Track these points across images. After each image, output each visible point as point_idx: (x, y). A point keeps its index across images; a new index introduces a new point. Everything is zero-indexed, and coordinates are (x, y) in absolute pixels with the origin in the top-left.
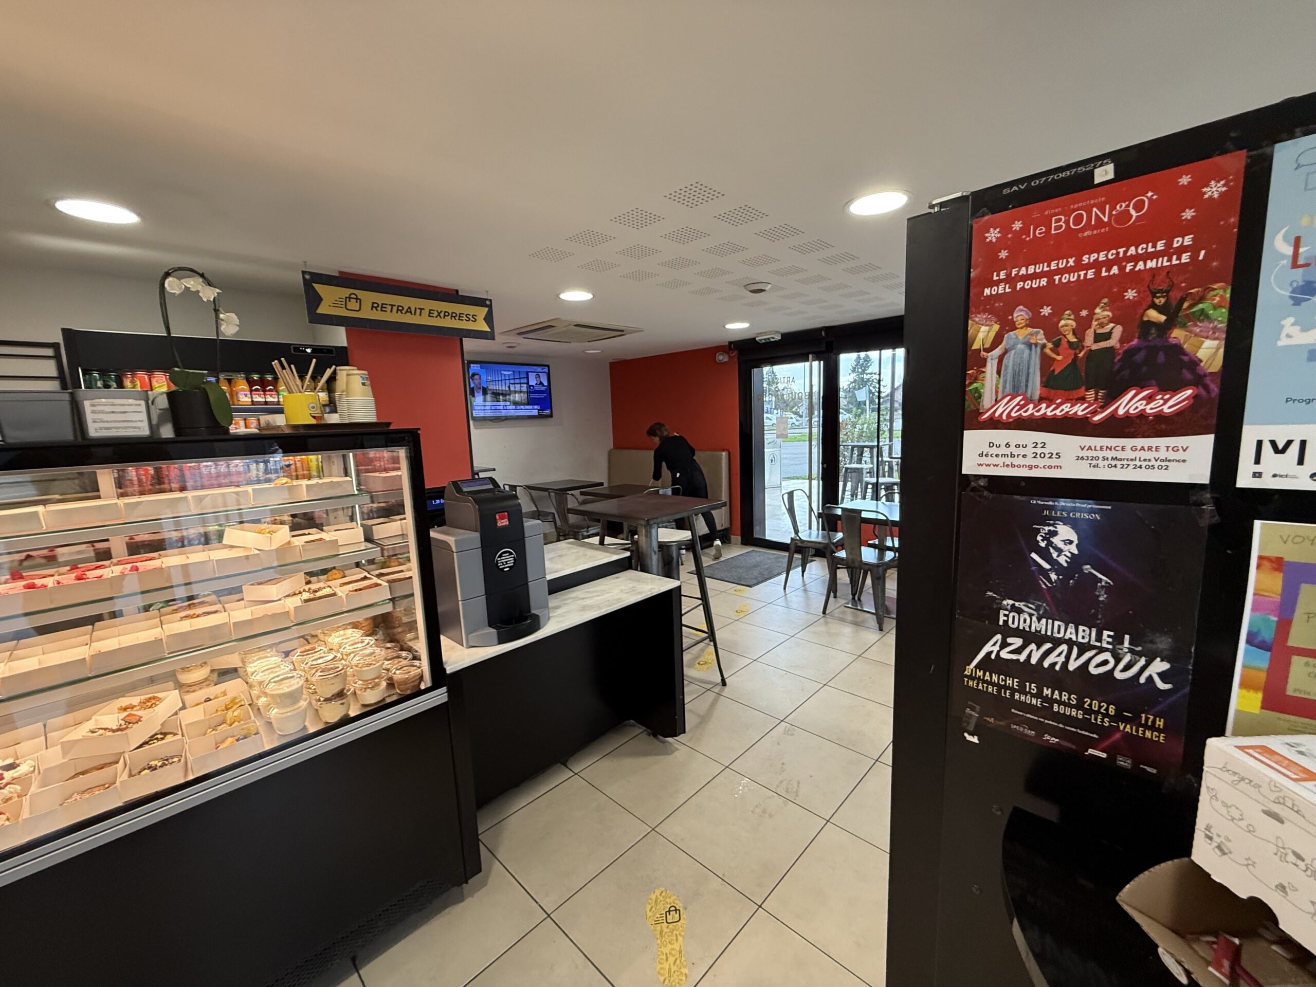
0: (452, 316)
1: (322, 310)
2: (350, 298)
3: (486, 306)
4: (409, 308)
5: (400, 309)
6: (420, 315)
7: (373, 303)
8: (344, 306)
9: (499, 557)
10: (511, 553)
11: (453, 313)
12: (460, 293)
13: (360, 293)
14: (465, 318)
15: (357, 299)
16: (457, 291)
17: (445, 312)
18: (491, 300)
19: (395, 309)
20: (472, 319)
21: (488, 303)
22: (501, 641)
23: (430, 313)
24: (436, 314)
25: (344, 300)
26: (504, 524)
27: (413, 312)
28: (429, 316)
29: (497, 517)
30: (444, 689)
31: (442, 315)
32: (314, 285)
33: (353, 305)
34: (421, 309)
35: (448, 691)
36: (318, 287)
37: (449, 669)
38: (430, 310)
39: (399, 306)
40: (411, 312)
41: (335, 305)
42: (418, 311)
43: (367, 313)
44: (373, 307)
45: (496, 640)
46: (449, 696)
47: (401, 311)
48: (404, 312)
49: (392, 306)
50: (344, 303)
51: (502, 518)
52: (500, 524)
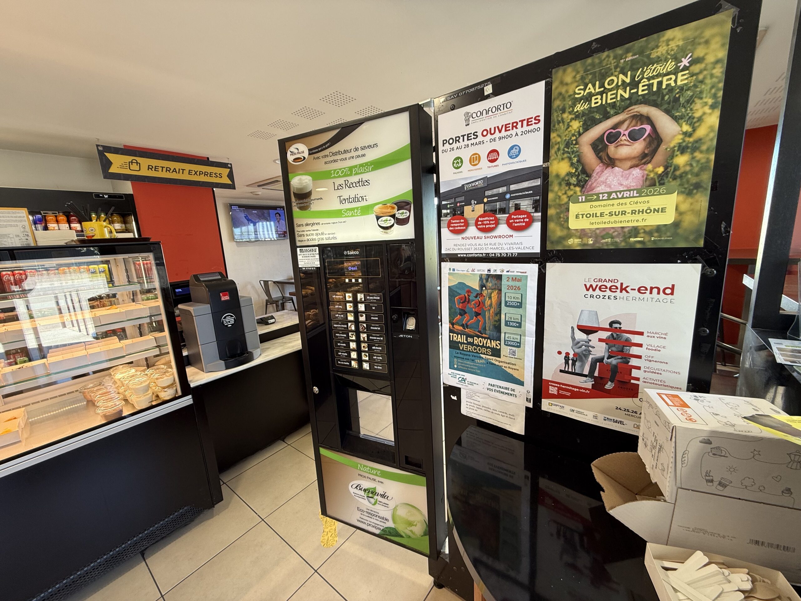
1: (112, 170)
2: (132, 162)
3: (229, 168)
4: (175, 169)
5: (168, 170)
6: (183, 173)
7: (149, 166)
8: (128, 168)
9: (223, 319)
10: (232, 316)
11: (205, 172)
12: (210, 160)
13: (139, 159)
14: (214, 175)
15: (137, 163)
16: (208, 158)
17: (200, 172)
18: (231, 164)
20: (219, 176)
22: (227, 368)
24: (194, 173)
25: (128, 164)
26: (226, 299)
28: (189, 174)
29: (221, 295)
30: (190, 396)
32: (105, 154)
33: (134, 167)
35: (193, 398)
36: (109, 156)
37: (192, 385)
38: (189, 170)
40: (176, 172)
41: (122, 167)
42: (181, 171)
43: (145, 172)
45: (224, 367)
46: (194, 401)
48: (171, 171)
49: (163, 167)
50: (128, 166)
51: (224, 295)
52: (223, 299)
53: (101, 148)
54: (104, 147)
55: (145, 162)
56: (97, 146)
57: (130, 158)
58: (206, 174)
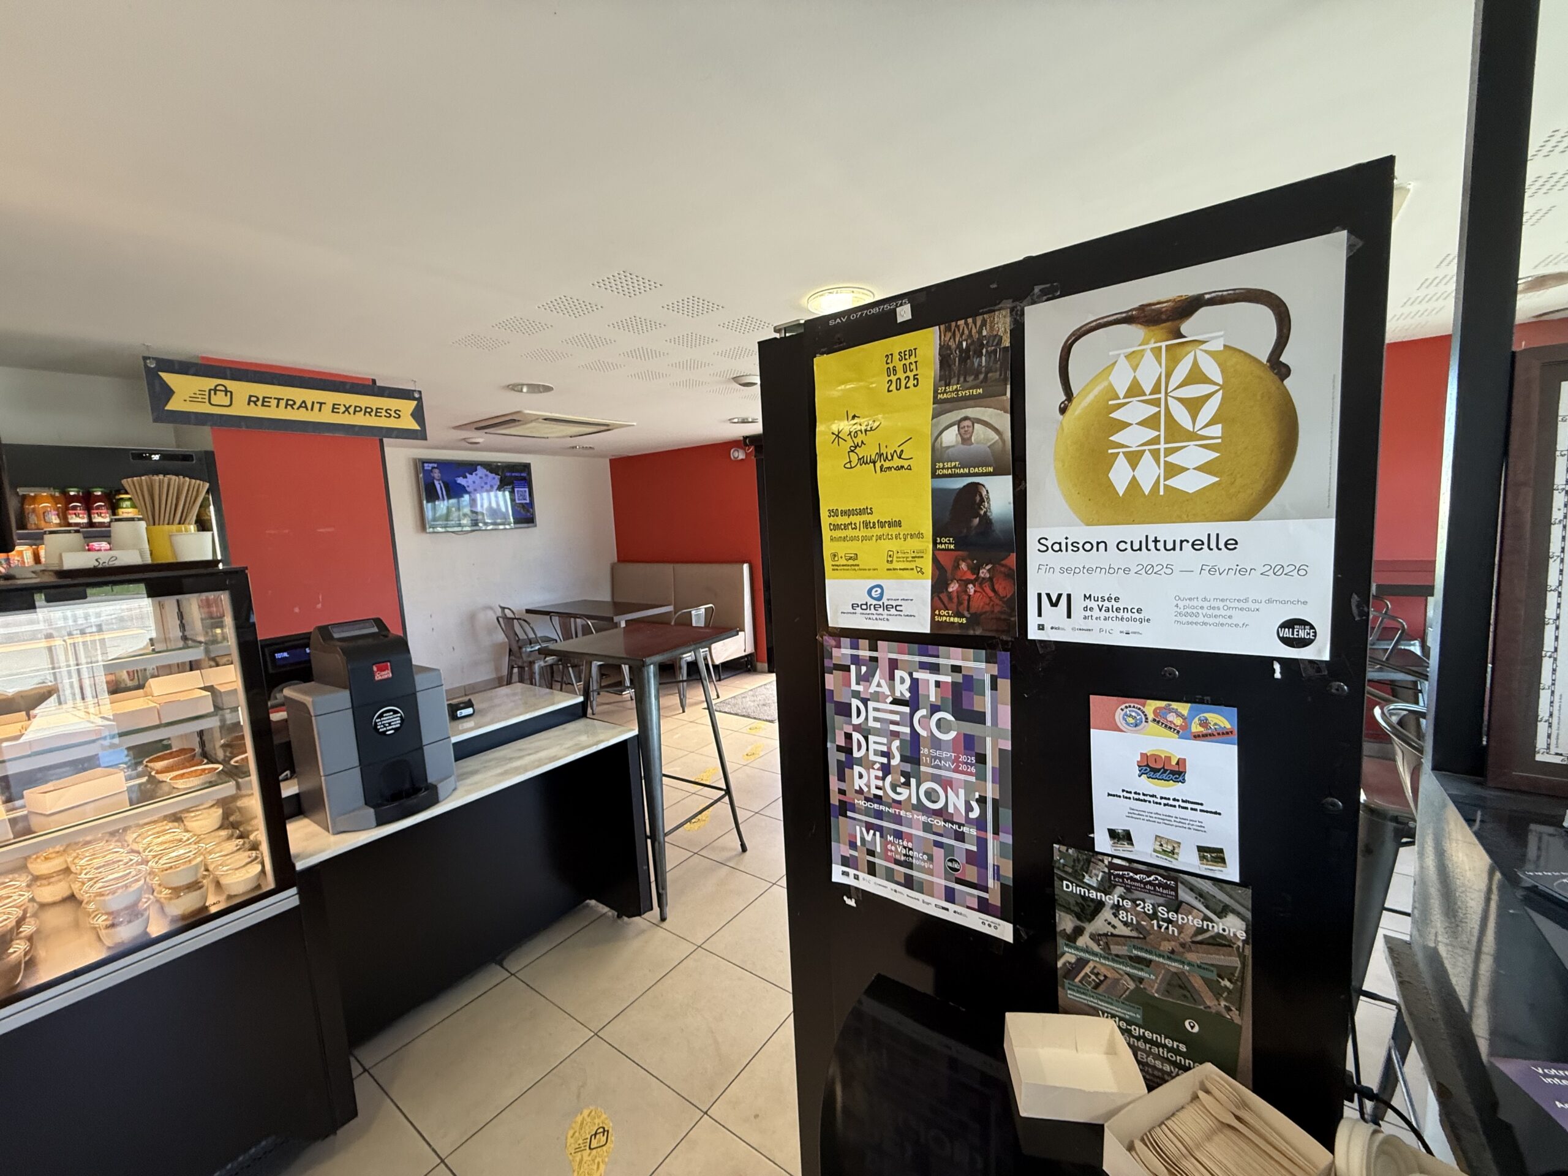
0: (366, 412)
1: (174, 405)
2: (215, 390)
3: (414, 399)
4: (304, 402)
5: (290, 404)
6: (320, 410)
7: (250, 396)
8: (207, 401)
9: (377, 718)
10: (395, 712)
11: (366, 408)
12: (378, 384)
13: (230, 384)
14: (384, 413)
15: (226, 391)
16: (374, 381)
17: (356, 407)
18: (420, 392)
19: (283, 403)
20: (393, 414)
21: (417, 395)
22: (381, 822)
23: (334, 408)
24: (342, 409)
25: (207, 393)
26: (386, 676)
27: (309, 407)
28: (333, 412)
29: (375, 669)
30: (294, 891)
31: (351, 410)
32: (160, 373)
33: (220, 398)
34: (321, 404)
35: (299, 893)
36: (168, 377)
37: (300, 866)
38: (334, 405)
39: (288, 400)
40: (306, 407)
41: (193, 400)
42: (317, 406)
43: (241, 409)
44: (249, 401)
45: (373, 821)
46: (301, 898)
47: (292, 406)
48: (296, 407)
49: (279, 400)
50: (207, 397)
51: (381, 670)
52: (378, 677)
53: (152, 364)
54: (159, 361)
55: (242, 389)
56: (145, 358)
57: (212, 383)
58: (368, 411)
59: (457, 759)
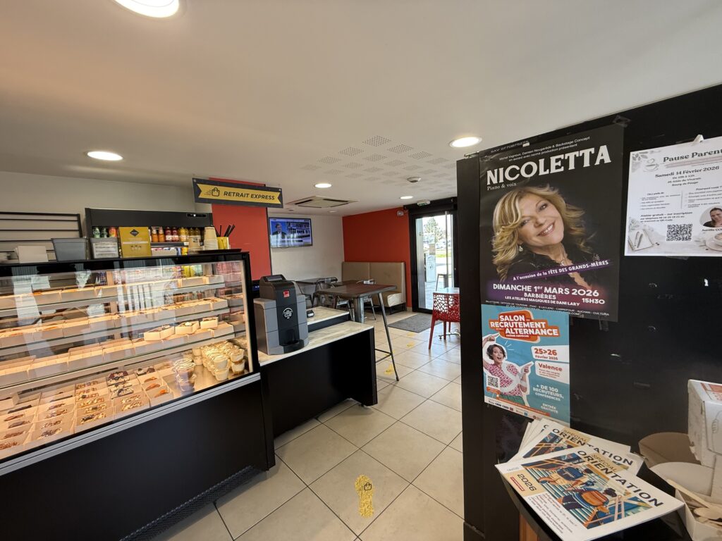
1: (202, 196)
2: (214, 190)
3: (279, 192)
4: (242, 194)
6: (247, 197)
7: (225, 192)
8: (211, 194)
9: (285, 312)
10: (290, 310)
11: (263, 195)
13: (219, 188)
14: (269, 198)
15: (217, 190)
16: (265, 185)
18: (281, 189)
20: (272, 198)
22: (286, 352)
24: (255, 196)
25: (211, 191)
26: (287, 296)
27: (244, 196)
29: (284, 293)
31: (258, 196)
32: (198, 184)
33: (215, 193)
34: (248, 194)
35: (261, 375)
36: (200, 186)
37: (261, 364)
38: (252, 195)
39: (237, 193)
41: (207, 194)
43: (222, 197)
45: (283, 351)
48: (239, 196)
49: (234, 193)
51: (286, 293)
52: (285, 296)
53: (195, 181)
54: (196, 179)
55: (222, 189)
56: (193, 179)
57: (213, 187)
58: (263, 197)
59: (309, 331)
